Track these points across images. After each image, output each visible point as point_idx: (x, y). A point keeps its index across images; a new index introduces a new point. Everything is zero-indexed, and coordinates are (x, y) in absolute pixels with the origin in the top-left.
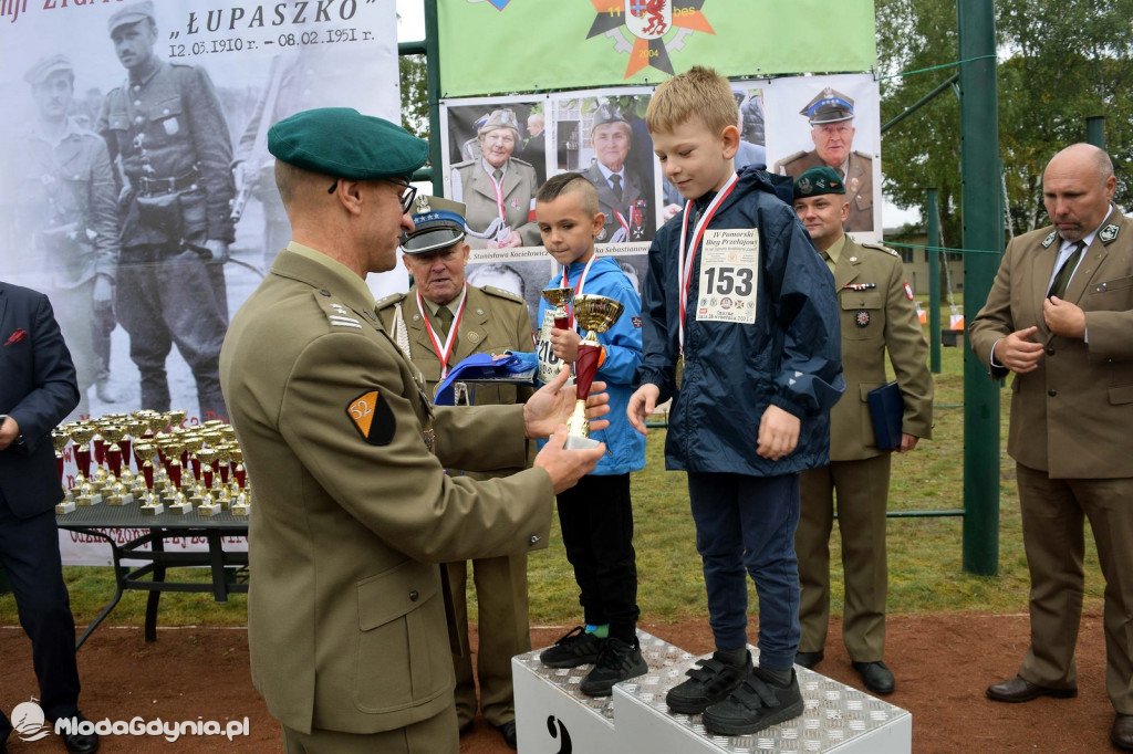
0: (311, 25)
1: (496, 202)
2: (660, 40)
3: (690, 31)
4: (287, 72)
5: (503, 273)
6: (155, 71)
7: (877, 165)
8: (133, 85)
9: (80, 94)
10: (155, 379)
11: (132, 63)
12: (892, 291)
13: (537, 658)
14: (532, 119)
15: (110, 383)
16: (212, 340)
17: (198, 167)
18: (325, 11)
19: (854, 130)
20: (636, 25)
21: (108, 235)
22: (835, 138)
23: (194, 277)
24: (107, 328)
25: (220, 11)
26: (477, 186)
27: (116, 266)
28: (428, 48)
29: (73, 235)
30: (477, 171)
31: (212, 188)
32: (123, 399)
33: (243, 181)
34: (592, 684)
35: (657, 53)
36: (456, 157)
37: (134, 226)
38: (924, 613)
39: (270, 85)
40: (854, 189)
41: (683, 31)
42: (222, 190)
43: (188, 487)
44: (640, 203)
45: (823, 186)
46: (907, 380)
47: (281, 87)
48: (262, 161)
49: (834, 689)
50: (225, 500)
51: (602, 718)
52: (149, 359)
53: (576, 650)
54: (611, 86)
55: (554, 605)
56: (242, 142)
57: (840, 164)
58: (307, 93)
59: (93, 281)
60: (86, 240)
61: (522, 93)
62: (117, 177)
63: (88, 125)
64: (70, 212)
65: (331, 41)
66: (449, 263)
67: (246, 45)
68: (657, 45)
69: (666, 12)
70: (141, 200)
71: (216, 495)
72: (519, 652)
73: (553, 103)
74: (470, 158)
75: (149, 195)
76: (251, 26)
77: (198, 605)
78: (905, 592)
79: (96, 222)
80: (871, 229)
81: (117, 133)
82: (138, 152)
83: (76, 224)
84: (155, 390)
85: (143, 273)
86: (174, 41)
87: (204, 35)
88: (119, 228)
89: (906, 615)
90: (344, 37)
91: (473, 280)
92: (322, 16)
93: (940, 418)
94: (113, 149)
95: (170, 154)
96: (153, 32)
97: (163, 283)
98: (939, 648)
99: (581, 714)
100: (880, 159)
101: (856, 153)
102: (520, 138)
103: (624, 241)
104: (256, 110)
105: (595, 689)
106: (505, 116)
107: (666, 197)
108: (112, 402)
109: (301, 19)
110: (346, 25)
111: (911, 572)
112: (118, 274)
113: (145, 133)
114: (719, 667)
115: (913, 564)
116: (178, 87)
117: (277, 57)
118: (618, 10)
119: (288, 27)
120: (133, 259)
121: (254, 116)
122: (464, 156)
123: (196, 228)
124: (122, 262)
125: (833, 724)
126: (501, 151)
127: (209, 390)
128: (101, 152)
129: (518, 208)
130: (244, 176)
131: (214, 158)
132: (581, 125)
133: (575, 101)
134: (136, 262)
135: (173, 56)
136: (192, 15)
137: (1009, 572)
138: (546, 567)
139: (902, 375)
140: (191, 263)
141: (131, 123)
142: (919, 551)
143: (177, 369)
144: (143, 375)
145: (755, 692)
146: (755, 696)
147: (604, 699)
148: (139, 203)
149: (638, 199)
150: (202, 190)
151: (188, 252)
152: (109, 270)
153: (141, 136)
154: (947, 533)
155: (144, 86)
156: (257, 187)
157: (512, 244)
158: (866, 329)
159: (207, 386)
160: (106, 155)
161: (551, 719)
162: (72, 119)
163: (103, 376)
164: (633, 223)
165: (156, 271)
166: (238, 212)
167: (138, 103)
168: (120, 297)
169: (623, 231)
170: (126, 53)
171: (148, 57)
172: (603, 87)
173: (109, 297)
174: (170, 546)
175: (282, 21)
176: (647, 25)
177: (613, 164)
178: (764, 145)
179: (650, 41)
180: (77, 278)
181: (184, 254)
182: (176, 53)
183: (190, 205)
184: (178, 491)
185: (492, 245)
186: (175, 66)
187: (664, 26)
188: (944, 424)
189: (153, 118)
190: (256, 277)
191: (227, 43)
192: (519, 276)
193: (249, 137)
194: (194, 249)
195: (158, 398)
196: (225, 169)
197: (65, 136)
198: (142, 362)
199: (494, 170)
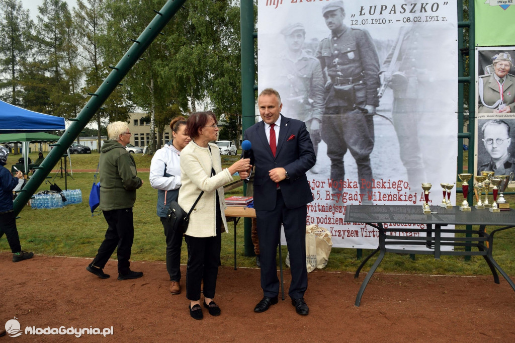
0: (418, 14)
1: (499, 93)
4: (407, 34)
5: (500, 124)
6: (344, 31)
8: (333, 37)
10: (338, 164)
11: (333, 28)
15: (316, 165)
16: (366, 149)
17: (363, 73)
18: (425, 8)
21: (319, 101)
23: (359, 121)
24: (317, 142)
25: (375, 7)
26: (490, 86)
27: (322, 115)
28: (471, 25)
29: (302, 101)
30: (491, 79)
31: (369, 83)
32: (323, 172)
33: (384, 80)
36: (481, 72)
37: (332, 98)
39: (398, 40)
42: (374, 84)
47: (403, 40)
48: (393, 72)
52: (336, 156)
56: (384, 63)
58: (416, 43)
59: (310, 121)
60: (308, 103)
61: (513, 46)
62: (324, 77)
63: (311, 54)
64: (300, 91)
65: (427, 21)
67: (387, 22)
70: (336, 87)
74: (488, 73)
75: (340, 85)
76: (390, 13)
79: (313, 96)
81: (326, 58)
82: (335, 66)
83: (303, 96)
84: (338, 168)
85: (335, 119)
86: (352, 19)
87: (367, 16)
88: (324, 99)
90: (433, 19)
91: (486, 126)
92: (423, 10)
94: (323, 65)
95: (350, 67)
96: (343, 14)
97: (345, 123)
102: (513, 65)
104: (391, 50)
106: (505, 56)
108: (317, 173)
109: (413, 11)
110: (434, 14)
112: (323, 119)
113: (339, 58)
116: (354, 38)
117: (402, 27)
119: (408, 14)
121: (390, 52)
122: (485, 72)
123: (361, 100)
124: (325, 113)
126: (503, 70)
127: (363, 170)
128: (318, 65)
129: (510, 96)
130: (385, 78)
131: (370, 70)
134: (332, 114)
135: (352, 25)
136: (362, 7)
140: (358, 115)
141: (332, 54)
143: (349, 160)
144: (332, 162)
148: (335, 88)
150: (365, 84)
151: (357, 110)
152: (319, 116)
153: (337, 59)
155: (338, 38)
156: (391, 83)
157: (506, 111)
159: (363, 168)
160: (320, 67)
162: (303, 51)
165: (341, 118)
166: (381, 94)
167: (335, 45)
168: (323, 129)
170: (330, 23)
171: (341, 25)
173: (318, 128)
175: (404, 12)
181: (355, 111)
182: (354, 23)
183: (359, 90)
185: (496, 112)
186: (353, 29)
189: (343, 52)
190: (388, 122)
191: (379, 20)
192: (508, 125)
193: (388, 62)
194: (360, 109)
195: (339, 173)
196: (376, 75)
197: (300, 58)
198: (333, 157)
199: (499, 79)
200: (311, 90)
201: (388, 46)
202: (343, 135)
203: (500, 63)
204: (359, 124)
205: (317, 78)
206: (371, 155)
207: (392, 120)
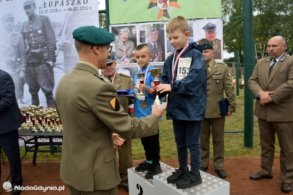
0: (76, 6)
1: (124, 51)
2: (166, 9)
3: (174, 7)
4: (70, 18)
5: (126, 70)
6: (35, 17)
7: (222, 42)
8: (29, 21)
9: (16, 23)
10: (35, 97)
11: (29, 15)
12: (225, 74)
13: (134, 169)
14: (133, 30)
15: (24, 98)
16: (50, 88)
17: (46, 42)
18: (79, 2)
19: (216, 33)
20: (160, 6)
21: (23, 60)
22: (211, 35)
23: (45, 71)
24: (23, 84)
25: (52, 2)
26: (119, 47)
27: (25, 68)
28: (107, 12)
29: (14, 60)
30: (119, 43)
31: (50, 48)
32: (27, 102)
34: (148, 175)
35: (165, 13)
37: (30, 58)
38: (234, 157)
39: (65, 21)
40: (216, 48)
41: (172, 7)
42: (53, 48)
43: (44, 125)
44: (161, 52)
45: (207, 47)
46: (229, 98)
47: (68, 22)
48: (63, 41)
49: (210, 176)
50: (53, 129)
51: (150, 184)
52: (34, 92)
53: (144, 167)
54: (154, 22)
55: (139, 156)
56: (58, 36)
57: (213, 42)
58: (75, 23)
59: (19, 72)
60: (17, 61)
61: (131, 23)
62: (25, 45)
63: (18, 31)
64: (13, 54)
65: (81, 10)
66: (111, 67)
67: (59, 11)
68: (165, 11)
69: (168, 2)
71: (51, 127)
72: (129, 167)
73: (139, 26)
74: (117, 40)
75: (34, 50)
76: (60, 6)
77: (47, 156)
78: (229, 152)
79: (20, 56)
80: (220, 58)
81: (25, 34)
82: (31, 38)
83: (15, 57)
84: (35, 100)
85: (32, 70)
86: (40, 10)
87: (48, 8)
88: (26, 58)
89: (229, 158)
90: (84, 9)
91: (118, 72)
93: (239, 107)
94: (24, 38)
95: (39, 39)
96: (35, 7)
97: (38, 72)
98: (238, 166)
99: (145, 183)
100: (223, 40)
101: (217, 39)
102: (130, 35)
103: (157, 62)
104: (62, 27)
105: (149, 177)
106: (126, 29)
107: (168, 50)
108: (24, 103)
109: (73, 4)
110: (85, 5)
111: (231, 147)
112: (26, 70)
113: (33, 33)
114: (180, 171)
115: (231, 145)
116: (41, 21)
117: (67, 14)
118: (155, 2)
119: (70, 6)
120: (30, 66)
121: (61, 29)
122: (116, 40)
123: (46, 58)
124: (27, 67)
125: (209, 185)
126: (125, 38)
127: (50, 100)
128: (21, 38)
129: (130, 53)
130: (59, 45)
131: (51, 40)
132: (146, 32)
133: (144, 25)
135: (40, 13)
136: (45, 3)
137: (256, 147)
138: (137, 146)
139: (228, 96)
140: (44, 67)
141: (29, 31)
142: (233, 141)
143: (41, 95)
144: (32, 96)
145: (189, 177)
146: (189, 178)
147: (151, 179)
148: (31, 52)
149: (160, 51)
150: (48, 48)
151: (44, 64)
152: (23, 69)
153: (32, 34)
154: (240, 137)
155: (32, 21)
156: (62, 47)
157: (128, 62)
158: (219, 84)
159: (49, 99)
161: (138, 185)
162: (14, 30)
163: (22, 96)
164: (159, 57)
165: (36, 69)
166: (57, 54)
167: (31, 26)
168: (26, 76)
169: (157, 59)
170: (28, 12)
171: (33, 14)
172: (152, 22)
173: (23, 76)
174: (39, 141)
175: (68, 5)
176: (163, 6)
177: (154, 42)
178: (193, 37)
179: (164, 10)
180: (15, 71)
181: (43, 65)
183: (44, 52)
184: (41, 126)
185: (123, 63)
186: (40, 16)
187: (167, 6)
188: (240, 109)
189: (35, 30)
190: (62, 71)
191: (54, 10)
192: (130, 70)
193: (60, 35)
194: (46, 63)
195: (36, 102)
196: (54, 43)
197: (12, 34)
198: (32, 93)
199: (123, 43)
200: (19, 54)
201: (60, 25)
202: (37, 80)
203: (123, 34)
204: (46, 72)
205: (21, 46)
206: (53, 91)
207: (64, 70)
